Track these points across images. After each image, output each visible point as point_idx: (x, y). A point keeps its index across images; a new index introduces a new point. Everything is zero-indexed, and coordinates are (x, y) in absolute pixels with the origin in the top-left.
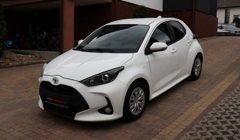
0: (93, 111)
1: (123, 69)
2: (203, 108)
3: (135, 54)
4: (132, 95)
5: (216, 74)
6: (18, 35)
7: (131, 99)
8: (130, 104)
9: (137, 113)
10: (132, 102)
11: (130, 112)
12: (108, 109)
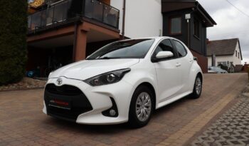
0: (96, 113)
1: (129, 71)
2: (210, 118)
3: (141, 60)
4: (138, 99)
5: (214, 95)
6: (38, 68)
7: (137, 103)
8: (137, 108)
9: (143, 120)
10: (139, 106)
11: (136, 116)
12: (112, 112)
